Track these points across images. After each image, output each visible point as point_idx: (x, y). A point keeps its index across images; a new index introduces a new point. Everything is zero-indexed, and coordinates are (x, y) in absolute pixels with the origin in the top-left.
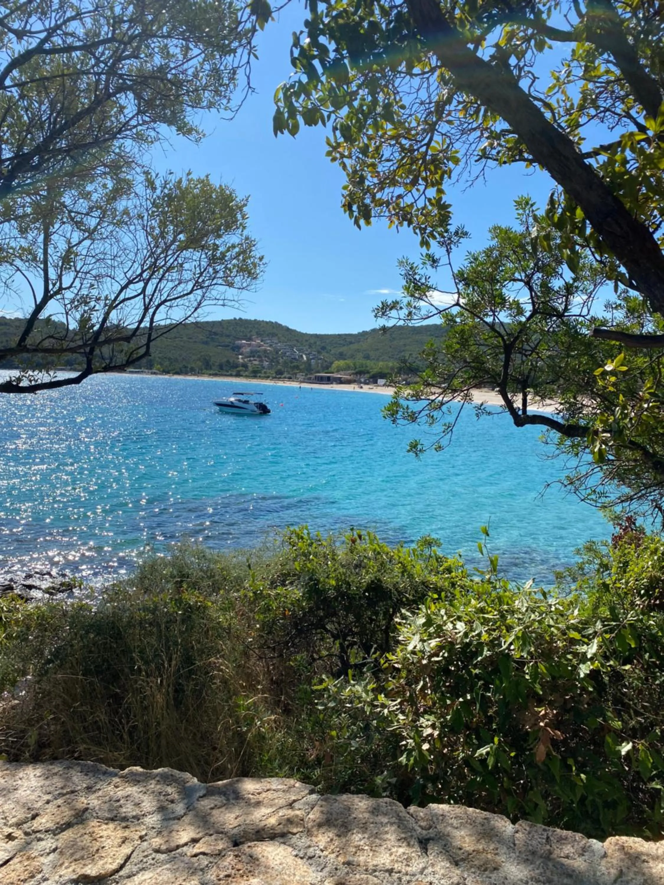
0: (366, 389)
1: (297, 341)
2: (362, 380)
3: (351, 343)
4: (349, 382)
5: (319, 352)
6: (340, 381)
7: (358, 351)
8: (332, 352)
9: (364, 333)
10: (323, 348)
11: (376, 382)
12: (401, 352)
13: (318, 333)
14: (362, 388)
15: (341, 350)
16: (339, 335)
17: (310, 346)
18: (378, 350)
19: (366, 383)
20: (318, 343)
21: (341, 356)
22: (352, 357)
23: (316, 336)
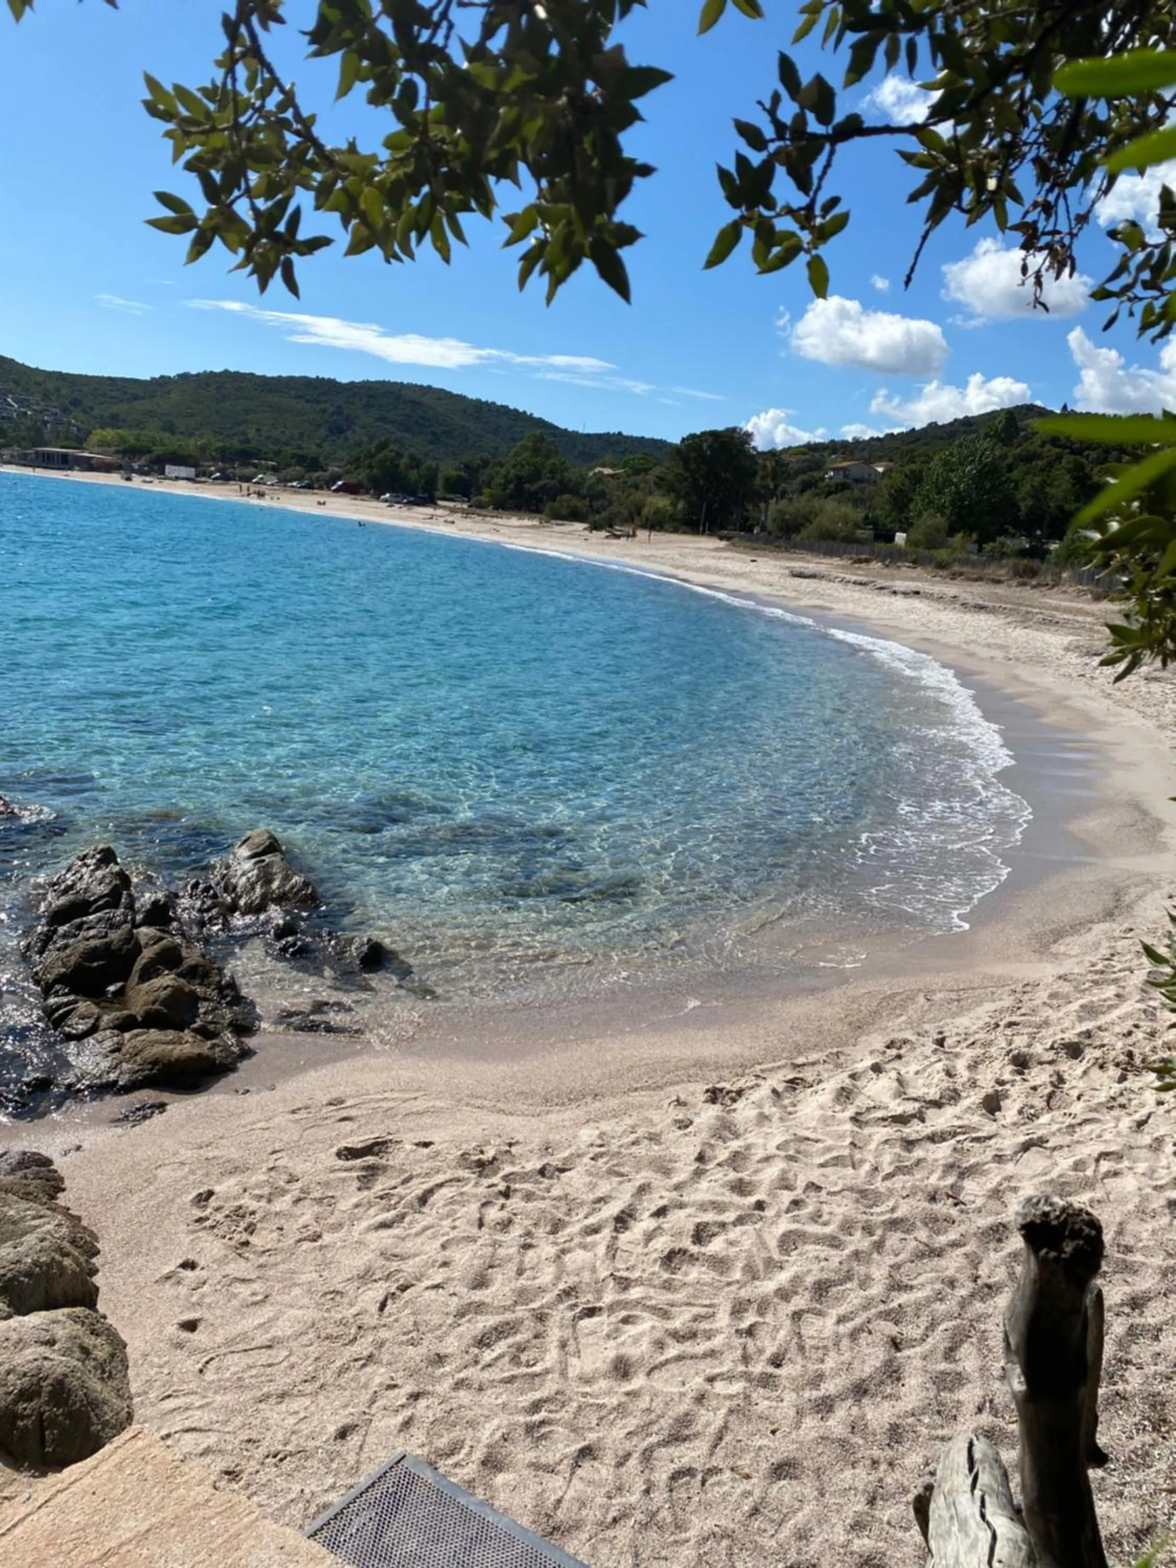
0: (137, 482)
1: (17, 383)
2: (136, 466)
3: (136, 398)
4: (107, 468)
5: (65, 410)
6: (89, 466)
7: (151, 414)
8: (96, 412)
9: (163, 381)
10: (76, 403)
11: (162, 472)
12: (239, 424)
13: (64, 371)
14: (129, 479)
15: (115, 409)
16: (110, 379)
17: (46, 396)
18: (192, 415)
19: (141, 472)
20: (64, 391)
21: (114, 421)
22: (139, 425)
23: (60, 376)
